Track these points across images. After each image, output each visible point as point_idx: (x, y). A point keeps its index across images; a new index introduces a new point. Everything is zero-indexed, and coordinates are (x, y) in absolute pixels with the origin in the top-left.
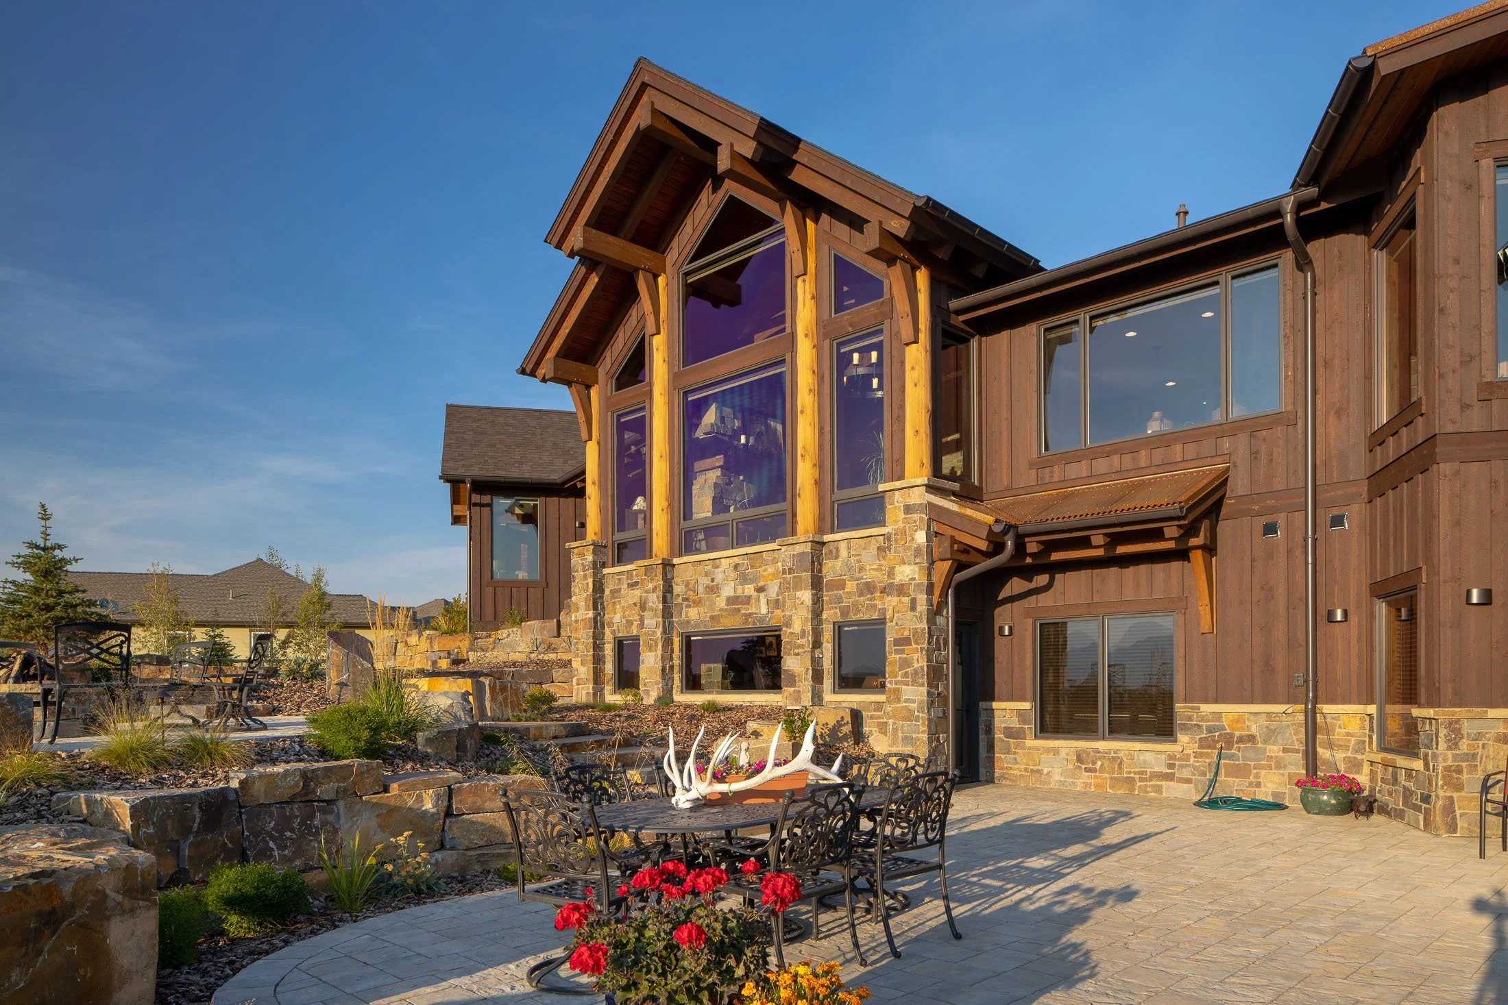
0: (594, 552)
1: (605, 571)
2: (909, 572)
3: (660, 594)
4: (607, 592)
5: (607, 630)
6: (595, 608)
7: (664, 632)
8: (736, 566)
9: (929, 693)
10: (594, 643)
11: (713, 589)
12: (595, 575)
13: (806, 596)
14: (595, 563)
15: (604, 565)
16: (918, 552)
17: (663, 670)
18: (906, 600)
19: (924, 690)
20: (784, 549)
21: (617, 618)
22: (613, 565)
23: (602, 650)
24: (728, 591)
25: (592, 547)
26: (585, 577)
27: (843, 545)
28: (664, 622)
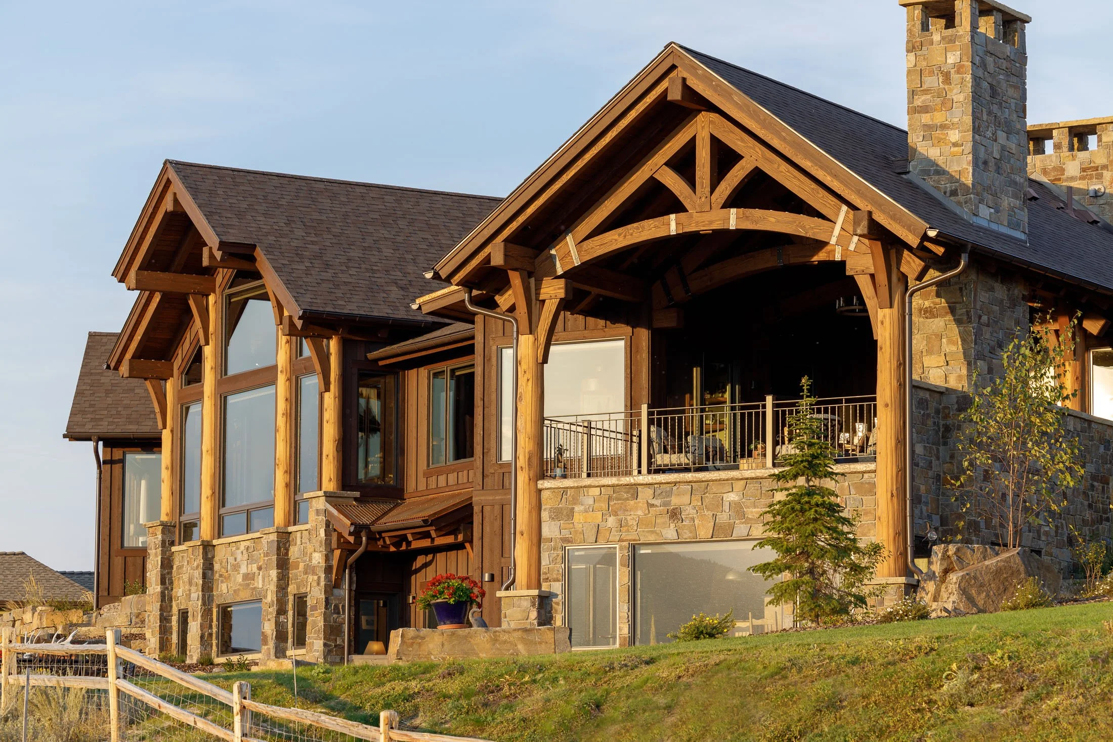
0: (163, 532)
1: (174, 549)
2: (318, 558)
3: (201, 571)
4: (175, 567)
5: (174, 604)
6: (163, 582)
7: (204, 604)
8: (248, 548)
9: (325, 645)
10: (161, 615)
11: (236, 567)
12: (163, 553)
13: (274, 573)
14: (163, 542)
15: (172, 543)
16: (321, 542)
17: (202, 637)
18: (316, 578)
19: (321, 642)
20: (264, 536)
21: (180, 593)
22: (180, 544)
23: (169, 621)
24: (243, 570)
25: (161, 528)
26: (156, 554)
27: (299, 534)
28: (204, 596)
